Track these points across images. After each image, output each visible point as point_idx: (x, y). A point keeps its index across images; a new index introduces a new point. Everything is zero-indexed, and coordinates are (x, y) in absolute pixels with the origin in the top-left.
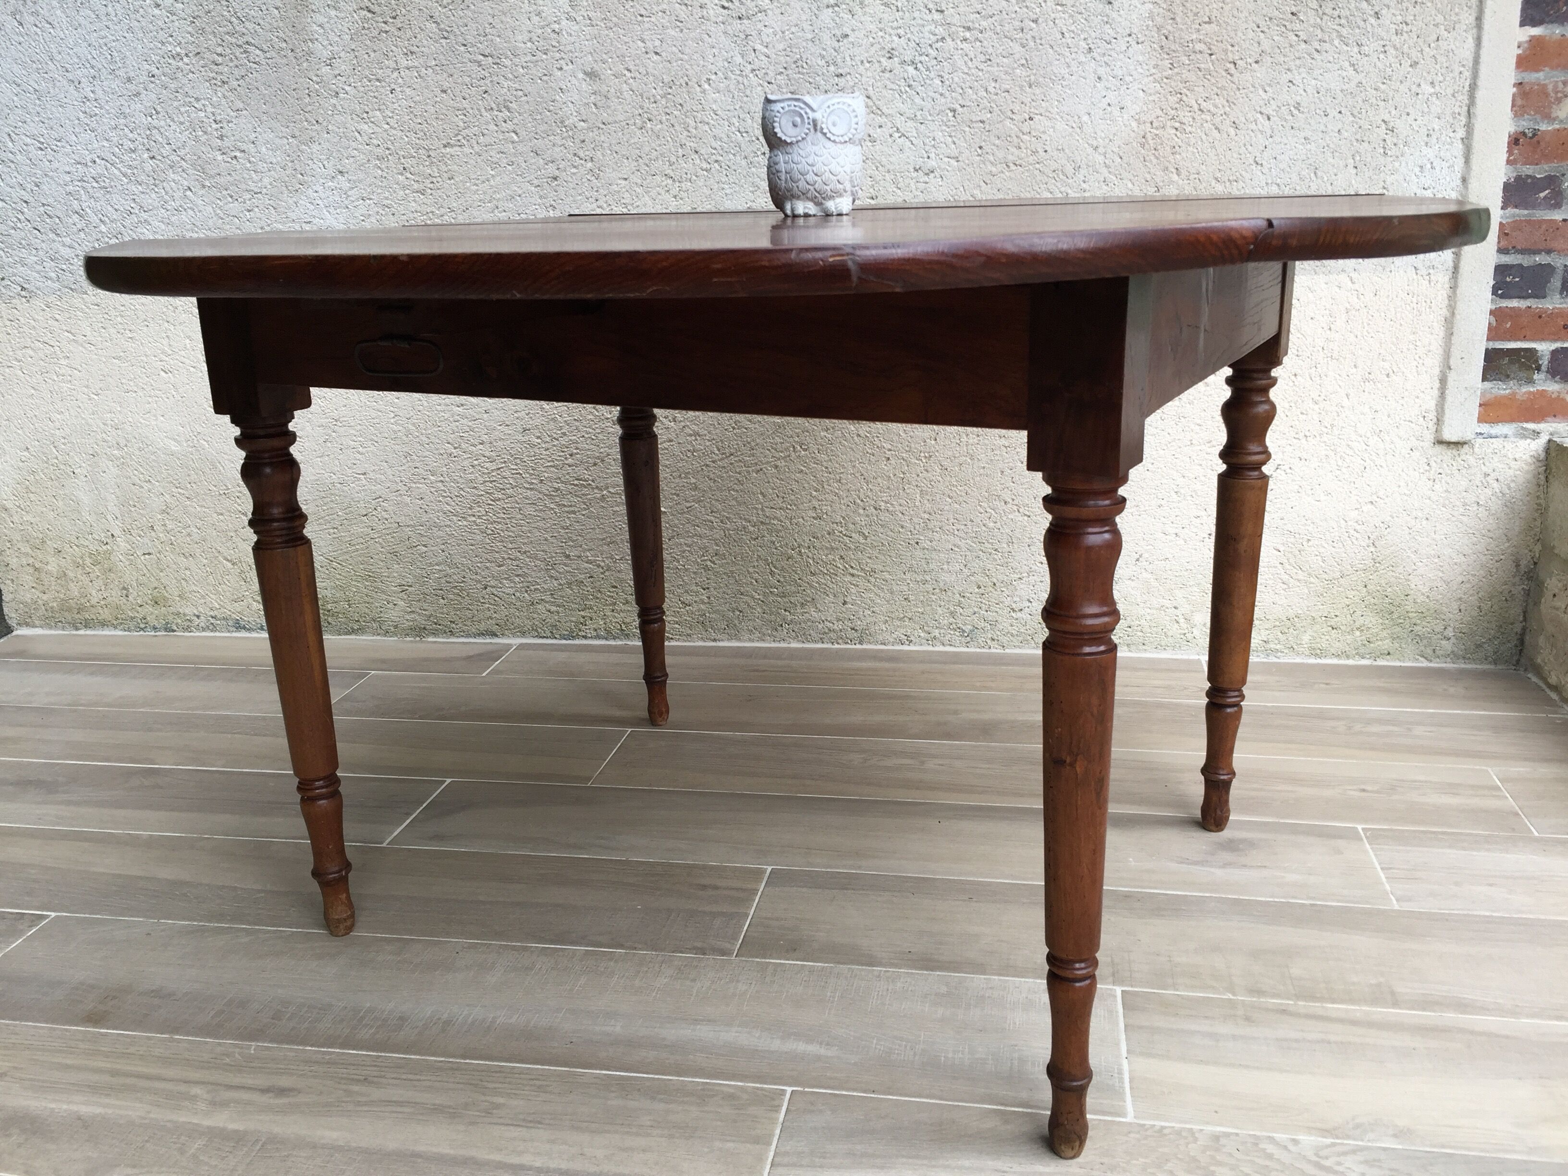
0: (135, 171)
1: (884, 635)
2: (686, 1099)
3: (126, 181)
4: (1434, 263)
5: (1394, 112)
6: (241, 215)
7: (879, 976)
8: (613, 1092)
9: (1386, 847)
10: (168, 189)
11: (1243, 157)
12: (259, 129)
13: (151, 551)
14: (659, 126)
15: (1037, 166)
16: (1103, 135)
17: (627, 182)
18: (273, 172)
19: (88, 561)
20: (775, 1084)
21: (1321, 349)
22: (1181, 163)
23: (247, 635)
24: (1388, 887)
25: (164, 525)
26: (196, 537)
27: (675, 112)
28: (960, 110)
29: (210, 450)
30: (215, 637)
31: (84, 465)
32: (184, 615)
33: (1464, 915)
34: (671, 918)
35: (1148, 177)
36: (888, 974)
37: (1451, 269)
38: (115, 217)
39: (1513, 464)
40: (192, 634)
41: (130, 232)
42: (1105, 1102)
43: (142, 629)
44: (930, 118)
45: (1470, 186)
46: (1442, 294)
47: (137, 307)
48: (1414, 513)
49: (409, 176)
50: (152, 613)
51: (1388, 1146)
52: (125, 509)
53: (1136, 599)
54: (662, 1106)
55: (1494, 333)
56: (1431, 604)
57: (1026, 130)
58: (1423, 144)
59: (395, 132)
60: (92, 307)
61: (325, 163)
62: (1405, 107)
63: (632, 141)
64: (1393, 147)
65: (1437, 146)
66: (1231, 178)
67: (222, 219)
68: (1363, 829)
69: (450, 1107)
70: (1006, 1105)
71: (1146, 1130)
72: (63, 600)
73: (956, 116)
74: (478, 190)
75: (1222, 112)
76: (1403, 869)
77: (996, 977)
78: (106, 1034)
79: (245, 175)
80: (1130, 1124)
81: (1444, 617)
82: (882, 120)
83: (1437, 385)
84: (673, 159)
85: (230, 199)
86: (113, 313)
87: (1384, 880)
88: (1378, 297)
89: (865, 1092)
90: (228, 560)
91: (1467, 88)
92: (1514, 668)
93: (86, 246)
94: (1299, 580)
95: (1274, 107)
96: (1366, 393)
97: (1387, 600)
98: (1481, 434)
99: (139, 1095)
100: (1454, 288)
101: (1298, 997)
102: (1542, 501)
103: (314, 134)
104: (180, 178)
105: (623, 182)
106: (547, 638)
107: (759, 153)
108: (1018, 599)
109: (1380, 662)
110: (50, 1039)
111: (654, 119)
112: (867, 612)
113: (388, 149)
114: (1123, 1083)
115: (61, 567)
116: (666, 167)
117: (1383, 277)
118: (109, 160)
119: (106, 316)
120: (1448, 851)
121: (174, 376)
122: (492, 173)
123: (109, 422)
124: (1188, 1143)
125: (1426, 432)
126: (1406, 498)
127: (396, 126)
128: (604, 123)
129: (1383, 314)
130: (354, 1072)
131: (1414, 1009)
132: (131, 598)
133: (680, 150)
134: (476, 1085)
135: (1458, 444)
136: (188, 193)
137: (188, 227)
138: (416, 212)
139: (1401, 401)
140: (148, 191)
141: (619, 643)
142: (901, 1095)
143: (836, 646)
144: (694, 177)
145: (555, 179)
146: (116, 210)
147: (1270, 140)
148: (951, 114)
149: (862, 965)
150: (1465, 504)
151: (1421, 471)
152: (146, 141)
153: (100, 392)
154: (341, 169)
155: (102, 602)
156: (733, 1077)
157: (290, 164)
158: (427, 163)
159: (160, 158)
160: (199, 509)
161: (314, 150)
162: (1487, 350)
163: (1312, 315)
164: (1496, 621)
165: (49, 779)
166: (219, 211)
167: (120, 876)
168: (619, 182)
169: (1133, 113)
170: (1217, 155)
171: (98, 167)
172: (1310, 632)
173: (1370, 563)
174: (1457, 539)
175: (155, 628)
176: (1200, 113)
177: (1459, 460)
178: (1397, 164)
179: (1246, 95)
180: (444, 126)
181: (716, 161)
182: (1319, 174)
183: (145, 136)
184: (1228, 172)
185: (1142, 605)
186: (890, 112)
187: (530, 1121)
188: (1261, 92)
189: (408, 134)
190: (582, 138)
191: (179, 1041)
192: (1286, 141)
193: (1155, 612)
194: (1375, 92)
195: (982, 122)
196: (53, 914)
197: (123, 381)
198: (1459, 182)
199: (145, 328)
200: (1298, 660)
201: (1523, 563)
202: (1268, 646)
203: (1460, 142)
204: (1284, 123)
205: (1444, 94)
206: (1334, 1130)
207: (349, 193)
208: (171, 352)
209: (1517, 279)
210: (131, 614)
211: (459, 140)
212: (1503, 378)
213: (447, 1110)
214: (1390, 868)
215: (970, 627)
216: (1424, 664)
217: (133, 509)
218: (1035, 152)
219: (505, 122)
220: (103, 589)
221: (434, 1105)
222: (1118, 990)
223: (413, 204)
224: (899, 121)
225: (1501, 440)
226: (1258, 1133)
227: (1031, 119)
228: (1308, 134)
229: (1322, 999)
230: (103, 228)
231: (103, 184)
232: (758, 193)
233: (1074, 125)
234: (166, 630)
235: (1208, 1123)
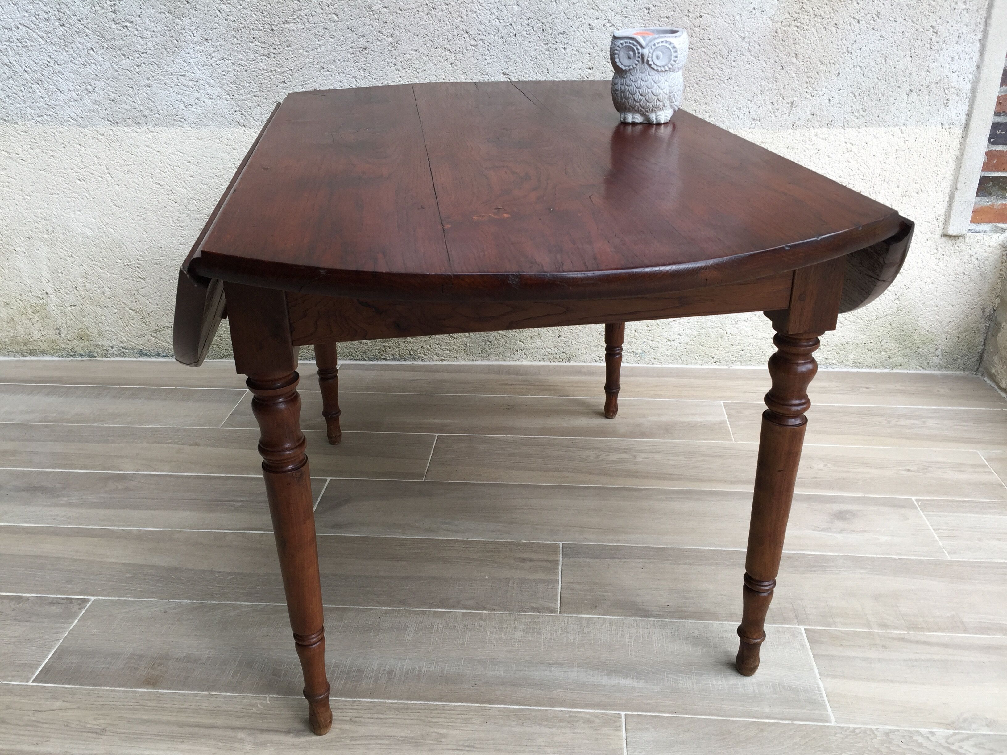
0: (50, 35)
1: (584, 356)
2: (561, 724)
3: (42, 42)
4: (954, 121)
5: (939, 21)
6: (132, 69)
7: (654, 625)
8: (514, 721)
9: (932, 513)
10: (76, 49)
11: (840, 47)
12: (143, 6)
13: (76, 303)
14: (441, 13)
15: (703, 49)
16: (749, 29)
17: (417, 52)
18: (155, 38)
19: (30, 311)
20: (613, 710)
21: (878, 176)
22: (799, 51)
23: (149, 359)
24: (941, 544)
25: (85, 286)
26: (108, 294)
27: (452, 3)
28: (653, 8)
29: (116, 235)
30: (125, 361)
31: (22, 245)
32: (102, 346)
33: (989, 563)
34: (510, 585)
35: (777, 59)
36: (660, 623)
37: (964, 125)
38: (36, 68)
39: (988, 249)
40: (108, 359)
41: (48, 79)
42: (816, 712)
43: (72, 356)
44: (632, 14)
45: (982, 72)
46: (956, 141)
47: (56, 134)
48: (925, 280)
49: (258, 43)
50: (78, 346)
51: (984, 733)
52: (55, 275)
53: (747, 333)
54: (547, 730)
55: (986, 167)
56: (930, 335)
57: (697, 24)
58: (955, 42)
59: (246, 11)
60: (21, 133)
61: (194, 32)
62: (946, 18)
63: (421, 23)
64: (936, 44)
65: (964, 44)
66: (831, 62)
67: (117, 71)
68: (916, 500)
69: (412, 738)
70: (758, 718)
71: (846, 731)
72: (12, 337)
73: (650, 13)
74: (308, 55)
75: (829, 17)
76: (946, 530)
77: (726, 623)
78: (164, 694)
79: (134, 40)
80: (835, 727)
81: (935, 343)
82: (599, 14)
83: (947, 199)
84: (450, 37)
85: (123, 57)
86: (38, 138)
87: (937, 538)
88: (917, 142)
89: (670, 713)
90: (132, 310)
91: (986, 6)
92: (975, 373)
93: (15, 89)
94: (850, 321)
95: (863, 14)
96: (903, 204)
97: (903, 333)
98: (970, 230)
99: (203, 741)
100: (964, 137)
101: (909, 628)
102: (1003, 273)
103: (185, 11)
104: (84, 41)
105: (414, 52)
106: (359, 360)
107: (512, 35)
108: (672, 334)
109: (895, 371)
110: (127, 700)
111: (437, 7)
112: (574, 342)
113: (242, 24)
114: (823, 697)
115: (10, 315)
116: (445, 43)
117: (921, 129)
118: (29, 26)
119: (33, 140)
120: (969, 515)
121: (86, 183)
122: (320, 43)
123: (40, 215)
124: (872, 739)
125: (937, 229)
126: (921, 270)
127: (247, 7)
128: (400, 10)
129: (919, 154)
130: (342, 714)
131: (977, 634)
132: (62, 335)
133: (455, 31)
134: (424, 720)
135: (956, 237)
136: (91, 52)
137: (92, 77)
138: (263, 70)
139: (924, 210)
140: (60, 50)
141: (409, 363)
142: (692, 714)
143: (553, 363)
144: (465, 51)
145: (365, 49)
146: (36, 63)
147: (858, 36)
148: (646, 11)
149: (641, 616)
150: (956, 274)
151: (932, 253)
152: (57, 13)
153: (31, 194)
154: (206, 37)
155: (42, 338)
156: (586, 706)
157: (168, 33)
158: (271, 35)
159: (68, 26)
160: (109, 275)
161: (186, 23)
162: (981, 177)
163: (875, 153)
164: (968, 345)
165: (49, 485)
166: (115, 66)
167: (129, 565)
168: (411, 52)
169: (769, 15)
170: (823, 46)
171: (21, 32)
172: (854, 353)
173: (895, 310)
174: (949, 295)
175: (81, 355)
176: (814, 16)
177: (956, 246)
178: (937, 55)
179: (845, 5)
180: (283, 8)
181: (481, 39)
182: (888, 60)
183: (55, 9)
184: (830, 57)
185: (751, 337)
186: (605, 8)
187: (468, 746)
188: (855, 4)
189: (256, 13)
190: (385, 20)
191: (216, 697)
192: (869, 38)
193: (759, 341)
194: (928, 6)
195: (668, 17)
196: (93, 598)
197: (49, 186)
198: (974, 68)
199: (63, 149)
200: (846, 370)
201: (987, 310)
202: (827, 361)
203: (978, 41)
204: (868, 26)
205: (971, 9)
206: (953, 723)
207: (213, 55)
208: (83, 167)
209: (1004, 132)
210: (63, 346)
211: (294, 19)
212: (988, 195)
213: (411, 740)
214: (939, 529)
215: (640, 351)
216: (922, 371)
217: (61, 275)
218: (702, 40)
219: (328, 6)
220: (42, 329)
221: (401, 737)
222: (802, 628)
223: (261, 64)
224: (610, 15)
225: (982, 234)
226: (910, 729)
227: (701, 16)
228: (883, 33)
229: (922, 629)
230: (27, 77)
231: (25, 44)
232: (510, 63)
233: (730, 22)
234: (89, 356)
235: (880, 724)
